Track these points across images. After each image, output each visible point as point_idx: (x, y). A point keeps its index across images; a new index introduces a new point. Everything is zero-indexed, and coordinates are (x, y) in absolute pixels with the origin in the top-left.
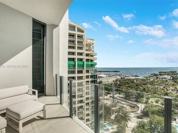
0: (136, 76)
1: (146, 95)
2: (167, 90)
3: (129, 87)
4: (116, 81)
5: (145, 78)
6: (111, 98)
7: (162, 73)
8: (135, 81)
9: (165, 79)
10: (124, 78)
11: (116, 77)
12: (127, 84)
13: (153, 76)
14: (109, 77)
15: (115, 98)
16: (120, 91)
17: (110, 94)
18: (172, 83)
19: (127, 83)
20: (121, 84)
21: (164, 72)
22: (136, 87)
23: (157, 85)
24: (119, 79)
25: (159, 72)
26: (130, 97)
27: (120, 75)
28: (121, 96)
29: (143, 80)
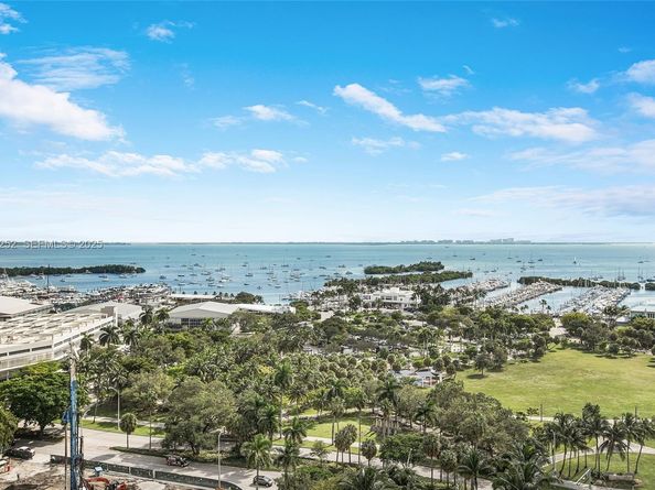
0: (243, 298)
1: (289, 414)
2: (397, 369)
3: (196, 373)
4: (103, 341)
5: (293, 310)
6: (61, 470)
7: (380, 276)
8: (236, 328)
9: (390, 305)
10: (163, 315)
11: (110, 312)
12: (180, 352)
13: (332, 294)
14: (55, 317)
15: (93, 464)
16: (127, 405)
17: (54, 439)
18: (418, 328)
19: (185, 345)
20: (139, 360)
21: (388, 270)
22: (238, 370)
23: (351, 343)
24: (130, 323)
25: (368, 271)
26: (199, 437)
27: (136, 298)
28: (138, 440)
29: (279, 320)
